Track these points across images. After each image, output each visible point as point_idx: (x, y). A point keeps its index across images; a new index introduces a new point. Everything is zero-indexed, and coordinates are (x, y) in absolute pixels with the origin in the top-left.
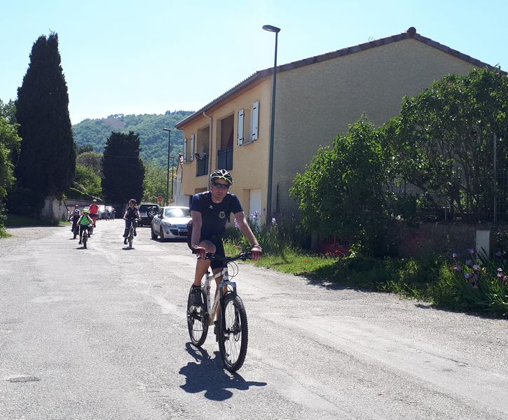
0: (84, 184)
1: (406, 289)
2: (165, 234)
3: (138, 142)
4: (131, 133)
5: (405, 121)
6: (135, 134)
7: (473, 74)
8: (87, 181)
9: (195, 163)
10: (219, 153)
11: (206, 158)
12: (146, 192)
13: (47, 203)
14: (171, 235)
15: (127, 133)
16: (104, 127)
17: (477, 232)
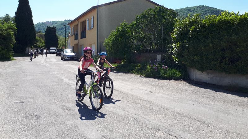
0: (39, 43)
1: (137, 72)
2: (65, 58)
3: (56, 30)
4: (54, 27)
5: (137, 22)
6: (55, 27)
7: (156, 8)
8: (40, 42)
9: (74, 36)
10: (81, 33)
11: (77, 34)
12: (59, 45)
13: (27, 49)
14: (67, 58)
15: (52, 27)
16: (45, 25)
17: (157, 55)
